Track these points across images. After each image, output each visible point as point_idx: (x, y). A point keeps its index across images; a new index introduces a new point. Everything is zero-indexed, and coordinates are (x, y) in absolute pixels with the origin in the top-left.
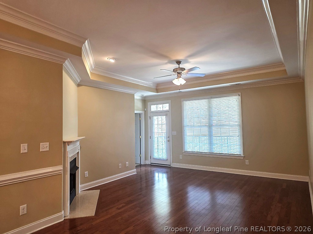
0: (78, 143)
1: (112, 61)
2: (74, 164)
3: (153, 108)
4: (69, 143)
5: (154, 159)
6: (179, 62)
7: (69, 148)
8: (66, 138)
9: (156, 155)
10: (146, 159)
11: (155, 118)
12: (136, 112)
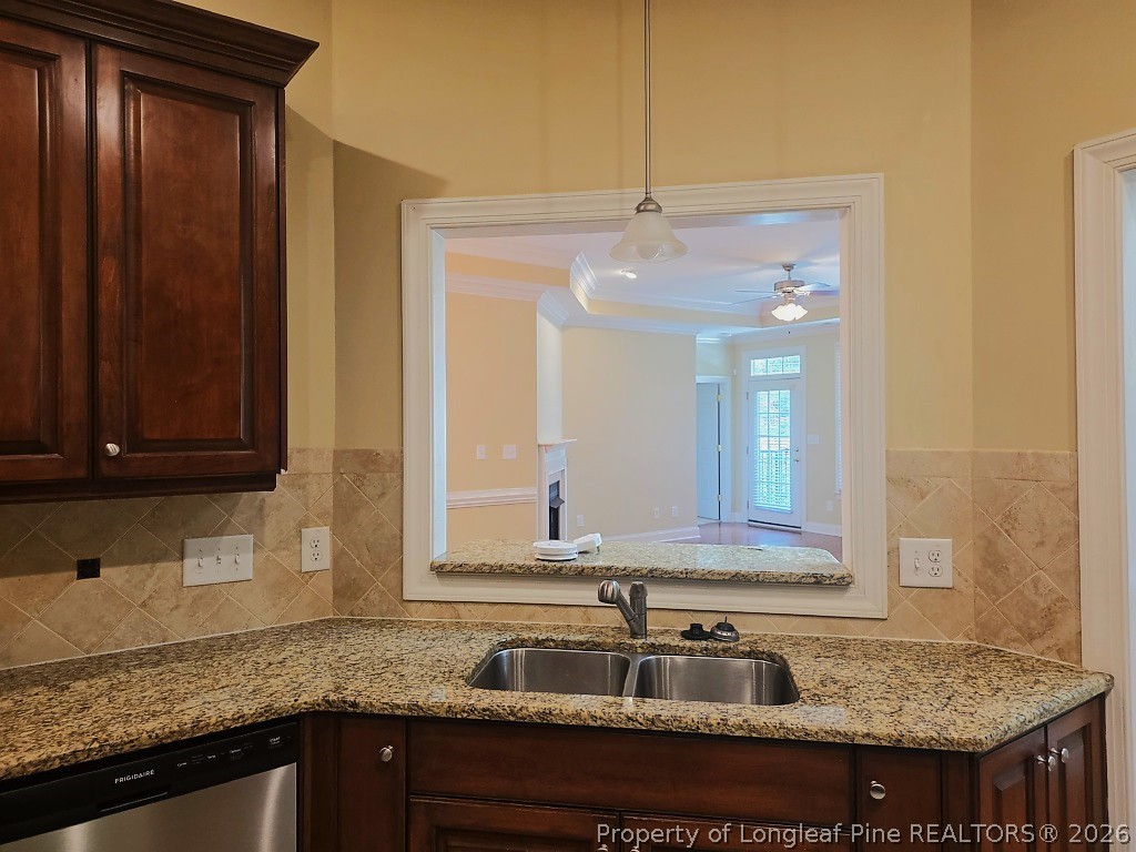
0: (563, 452)
1: (632, 276)
2: (554, 494)
3: (759, 367)
4: (548, 447)
5: (757, 508)
6: (788, 267)
7: (548, 458)
8: (544, 438)
9: (761, 502)
10: (734, 509)
11: (762, 395)
12: (699, 379)
